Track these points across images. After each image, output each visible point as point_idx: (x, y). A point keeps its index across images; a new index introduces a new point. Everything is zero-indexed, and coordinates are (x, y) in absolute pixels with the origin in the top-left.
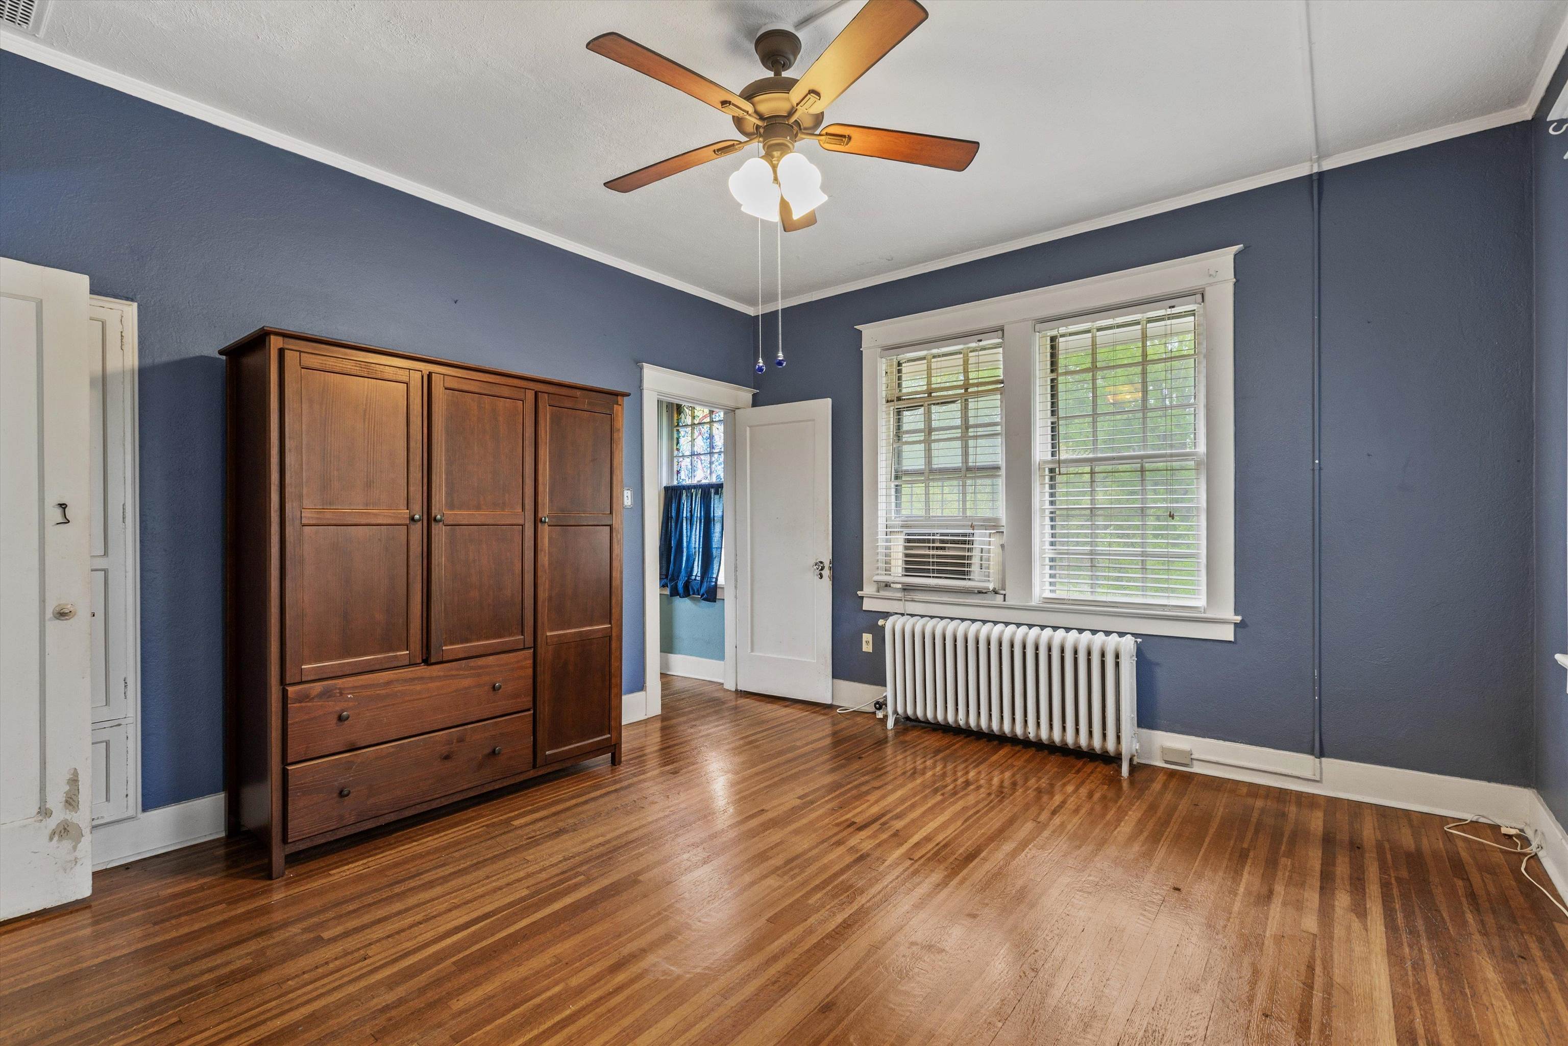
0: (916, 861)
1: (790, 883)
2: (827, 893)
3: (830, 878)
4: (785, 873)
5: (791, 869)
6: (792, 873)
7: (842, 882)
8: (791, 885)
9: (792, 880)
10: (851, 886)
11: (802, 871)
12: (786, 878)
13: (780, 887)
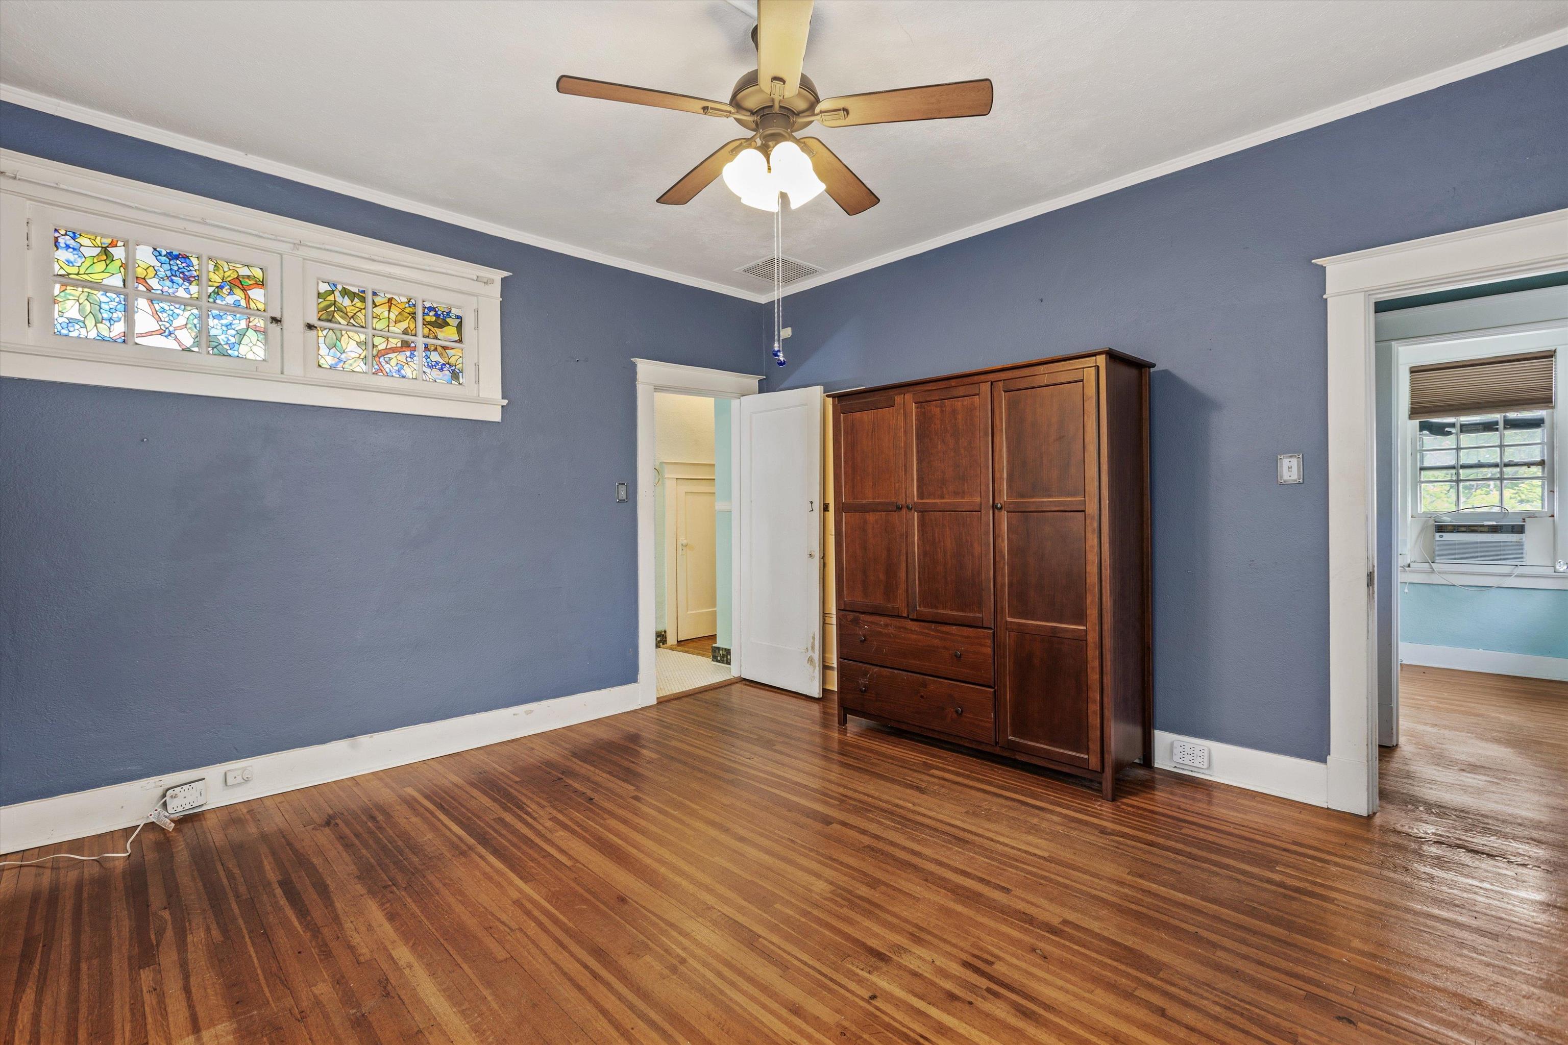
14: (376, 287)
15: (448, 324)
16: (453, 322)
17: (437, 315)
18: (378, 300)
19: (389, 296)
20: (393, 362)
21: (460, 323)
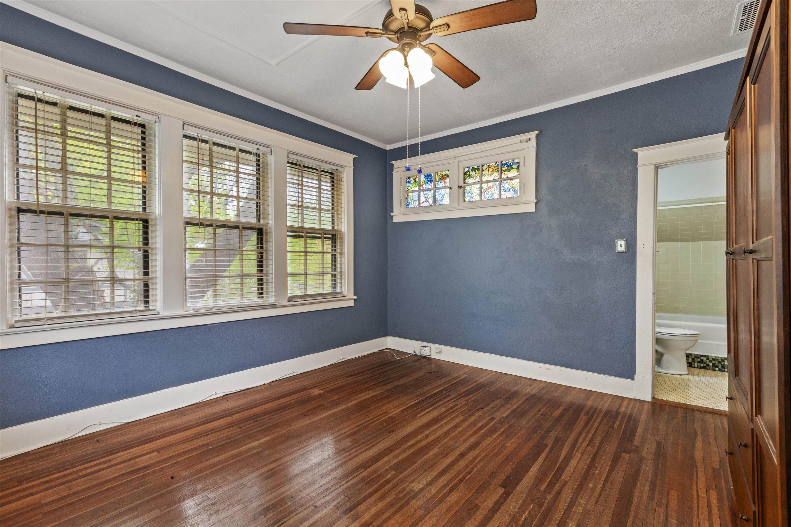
0: (312, 505)
1: (405, 485)
2: (384, 477)
3: (379, 490)
4: (409, 493)
5: (404, 496)
6: (404, 493)
7: (372, 486)
8: (405, 483)
9: (403, 488)
10: (367, 483)
11: (397, 494)
12: (408, 489)
13: (411, 482)
14: (482, 163)
15: (513, 168)
16: (515, 167)
17: (508, 166)
18: (484, 168)
19: (488, 165)
20: (489, 193)
21: (519, 166)
